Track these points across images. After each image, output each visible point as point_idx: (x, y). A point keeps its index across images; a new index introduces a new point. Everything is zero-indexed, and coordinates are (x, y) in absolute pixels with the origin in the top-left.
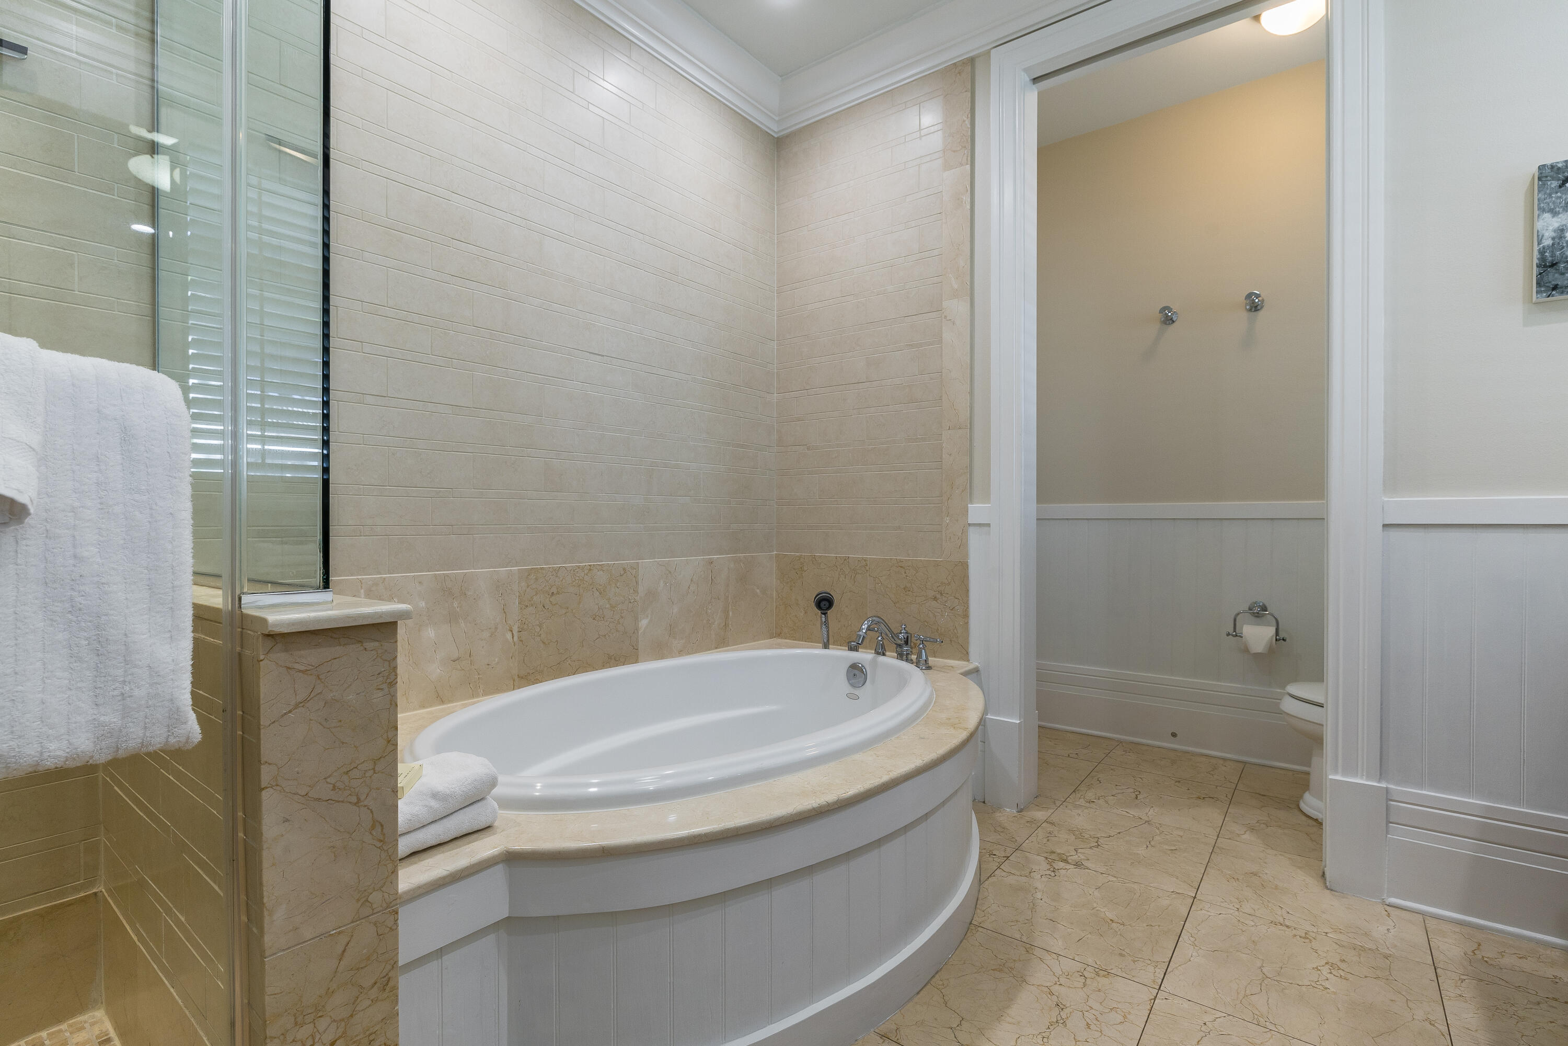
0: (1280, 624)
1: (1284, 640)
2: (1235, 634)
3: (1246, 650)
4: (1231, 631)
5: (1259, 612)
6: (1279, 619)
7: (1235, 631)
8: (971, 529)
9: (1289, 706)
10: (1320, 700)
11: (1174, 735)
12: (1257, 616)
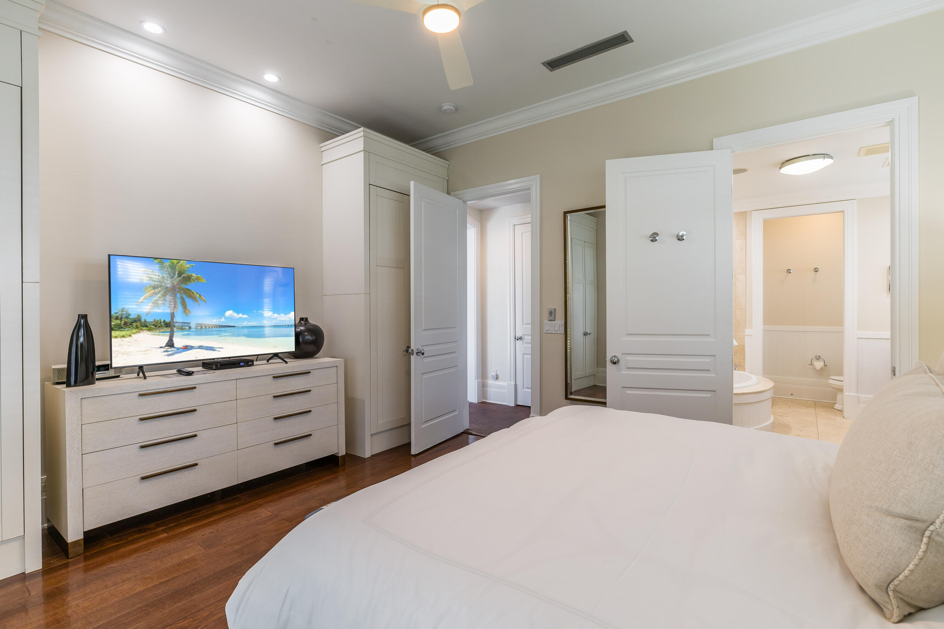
0: (825, 361)
1: (826, 366)
2: (811, 364)
3: (815, 369)
4: (810, 364)
5: (818, 358)
6: (824, 359)
7: (811, 363)
8: (746, 336)
9: (831, 381)
10: (842, 380)
11: (792, 394)
12: (818, 359)
